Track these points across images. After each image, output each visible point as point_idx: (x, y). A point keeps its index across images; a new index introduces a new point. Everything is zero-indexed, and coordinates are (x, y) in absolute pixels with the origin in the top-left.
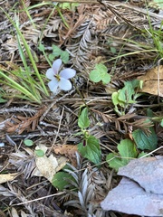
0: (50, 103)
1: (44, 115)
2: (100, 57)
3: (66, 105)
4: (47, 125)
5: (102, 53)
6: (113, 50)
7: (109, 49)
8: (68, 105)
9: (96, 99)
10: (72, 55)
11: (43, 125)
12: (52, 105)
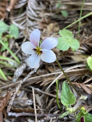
0: (14, 87)
1: (11, 103)
2: (52, 25)
3: (33, 85)
4: (17, 115)
5: (52, 20)
6: (65, 14)
7: (60, 14)
8: (35, 85)
9: (68, 70)
10: (22, 28)
11: (12, 117)
12: (17, 89)
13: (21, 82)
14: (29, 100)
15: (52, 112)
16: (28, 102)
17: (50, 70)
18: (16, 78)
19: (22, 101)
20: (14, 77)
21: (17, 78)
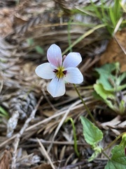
13: (18, 135)
14: (34, 157)
15: (70, 163)
16: (35, 160)
17: (47, 114)
18: (10, 131)
19: (27, 160)
20: (8, 131)
21: (13, 131)
